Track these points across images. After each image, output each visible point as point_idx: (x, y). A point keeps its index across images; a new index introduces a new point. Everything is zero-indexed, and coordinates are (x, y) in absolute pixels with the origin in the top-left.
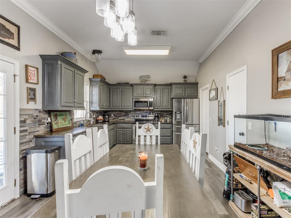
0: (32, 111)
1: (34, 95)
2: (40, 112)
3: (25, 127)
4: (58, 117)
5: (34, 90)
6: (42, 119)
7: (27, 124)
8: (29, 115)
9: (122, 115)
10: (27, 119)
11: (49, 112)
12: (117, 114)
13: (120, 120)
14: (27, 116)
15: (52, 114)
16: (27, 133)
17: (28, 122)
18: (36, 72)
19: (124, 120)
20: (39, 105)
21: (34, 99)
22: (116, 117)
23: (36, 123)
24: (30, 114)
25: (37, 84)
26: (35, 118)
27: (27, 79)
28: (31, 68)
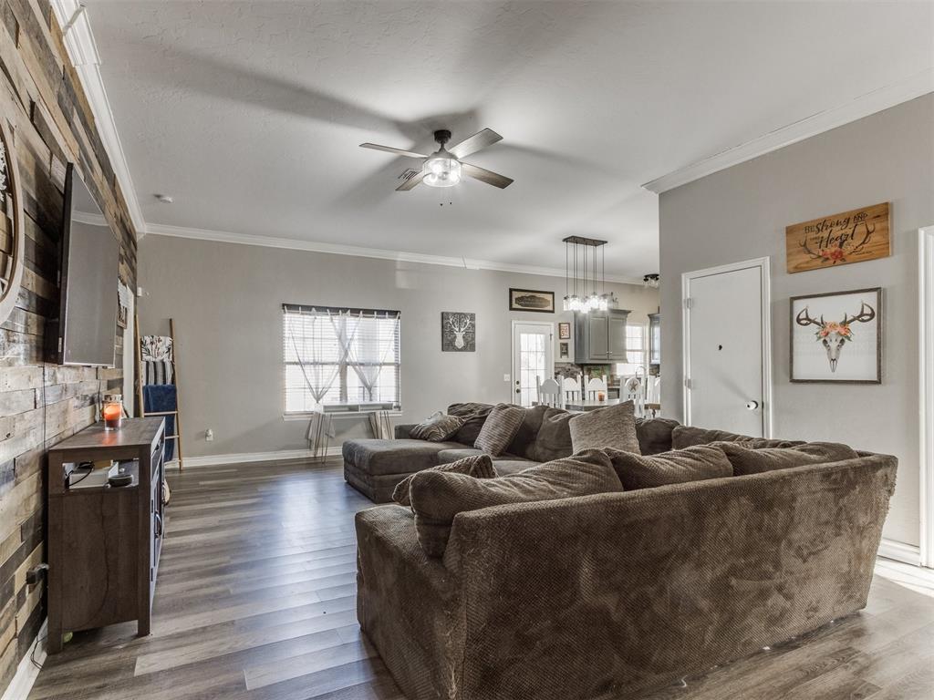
0: (565, 364)
1: (567, 349)
2: (572, 365)
4: (592, 372)
5: (566, 345)
11: (582, 366)
14: (561, 369)
15: (585, 368)
18: (568, 327)
20: (571, 359)
24: (563, 367)
25: (569, 338)
26: (567, 371)
27: (560, 335)
28: (563, 325)
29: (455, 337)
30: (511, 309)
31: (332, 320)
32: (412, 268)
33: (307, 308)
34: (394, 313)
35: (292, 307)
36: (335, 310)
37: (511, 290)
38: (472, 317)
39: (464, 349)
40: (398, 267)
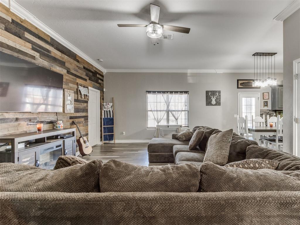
0: (266, 110)
1: (267, 104)
2: (270, 111)
4: (281, 114)
5: (267, 102)
8: (264, 112)
11: (275, 111)
14: (264, 113)
15: (277, 112)
18: (268, 94)
20: (270, 107)
21: (267, 106)
25: (269, 99)
26: (267, 113)
27: (263, 98)
28: (265, 93)
29: (212, 100)
30: (238, 88)
31: (163, 96)
32: (194, 75)
33: (154, 92)
34: (186, 92)
35: (149, 92)
36: (164, 92)
37: (238, 80)
38: (219, 92)
39: (215, 105)
40: (188, 75)
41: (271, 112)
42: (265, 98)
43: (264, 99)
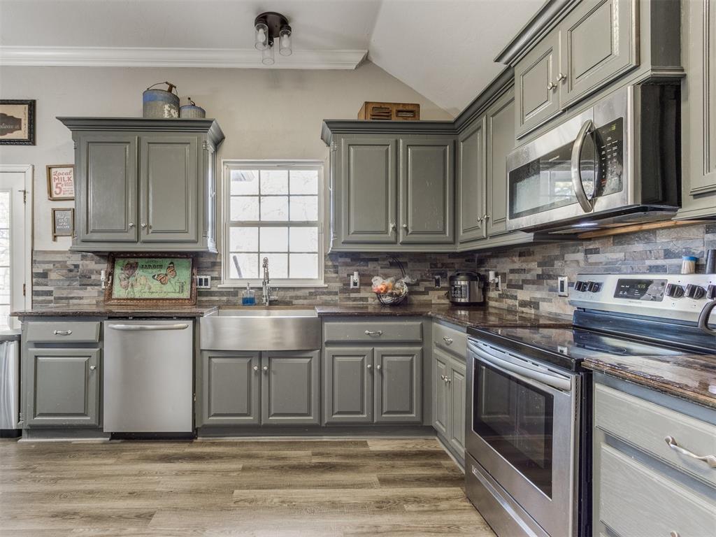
0: (63, 255)
1: (70, 222)
2: (84, 257)
3: (47, 285)
4: (139, 272)
5: (69, 212)
6: (91, 272)
7: (51, 280)
8: (54, 263)
9: (529, 277)
10: (50, 270)
12: (512, 271)
13: (524, 304)
14: (51, 266)
15: (120, 262)
16: (52, 298)
17: (53, 276)
19: (534, 304)
21: (70, 231)
22: (510, 286)
23: (72, 280)
24: (59, 262)
26: (71, 271)
27: (51, 193)
28: (59, 170)
41: (91, 265)
42: (61, 195)
43: (55, 196)
